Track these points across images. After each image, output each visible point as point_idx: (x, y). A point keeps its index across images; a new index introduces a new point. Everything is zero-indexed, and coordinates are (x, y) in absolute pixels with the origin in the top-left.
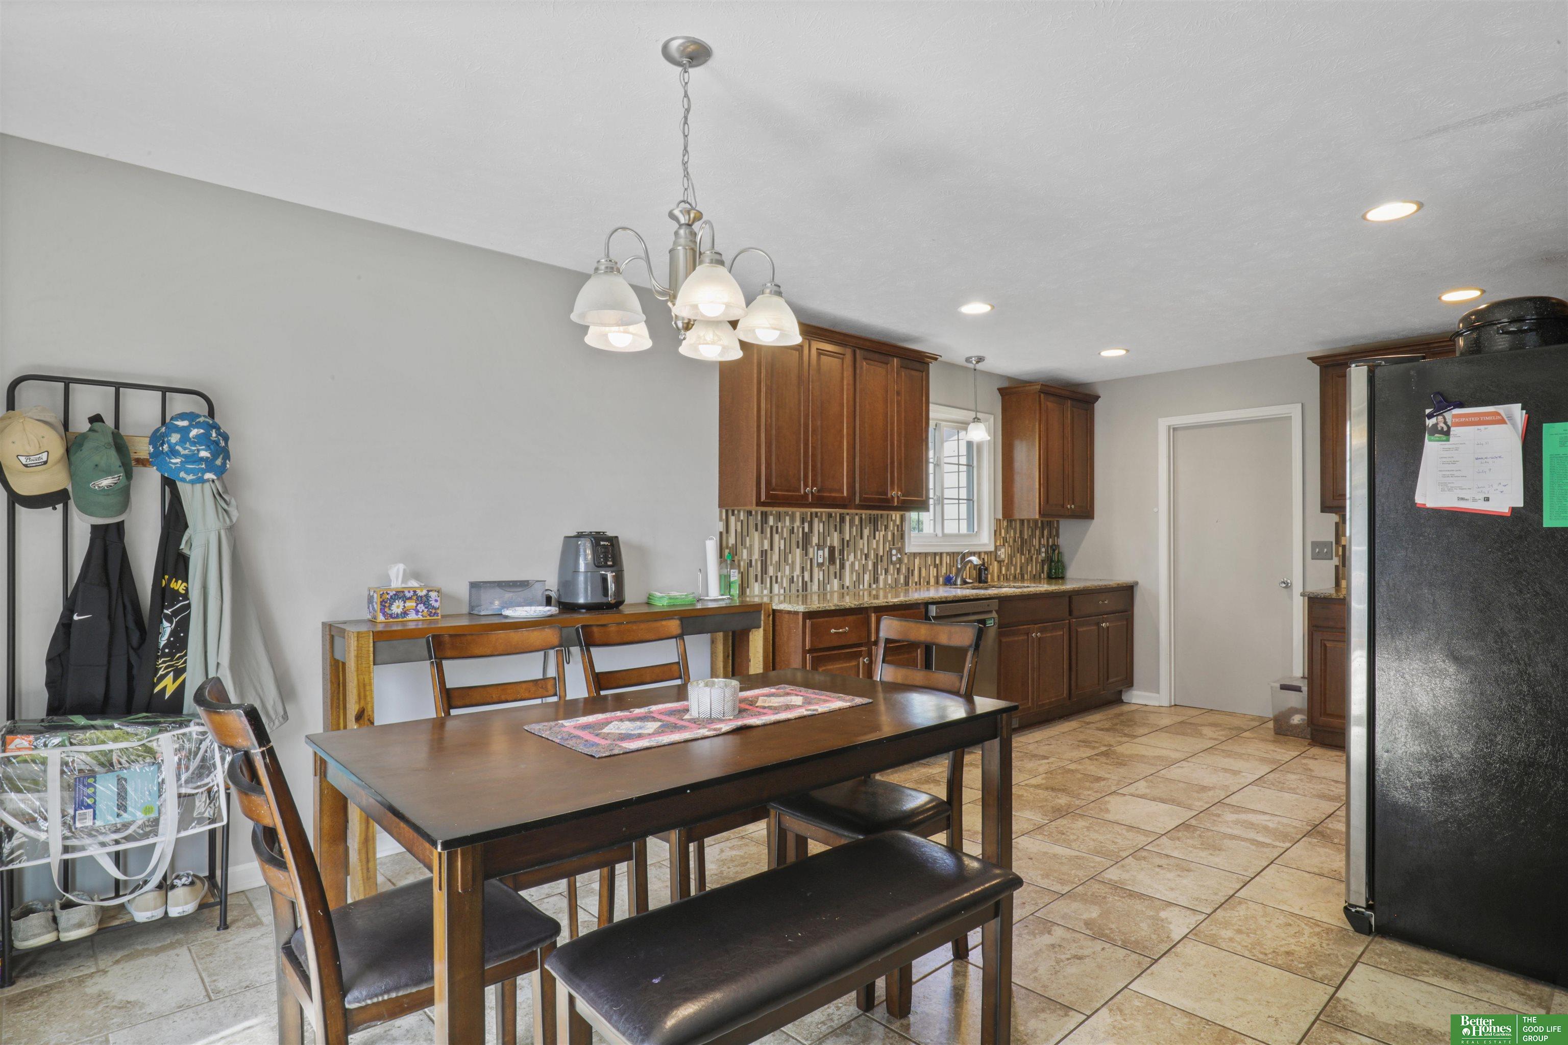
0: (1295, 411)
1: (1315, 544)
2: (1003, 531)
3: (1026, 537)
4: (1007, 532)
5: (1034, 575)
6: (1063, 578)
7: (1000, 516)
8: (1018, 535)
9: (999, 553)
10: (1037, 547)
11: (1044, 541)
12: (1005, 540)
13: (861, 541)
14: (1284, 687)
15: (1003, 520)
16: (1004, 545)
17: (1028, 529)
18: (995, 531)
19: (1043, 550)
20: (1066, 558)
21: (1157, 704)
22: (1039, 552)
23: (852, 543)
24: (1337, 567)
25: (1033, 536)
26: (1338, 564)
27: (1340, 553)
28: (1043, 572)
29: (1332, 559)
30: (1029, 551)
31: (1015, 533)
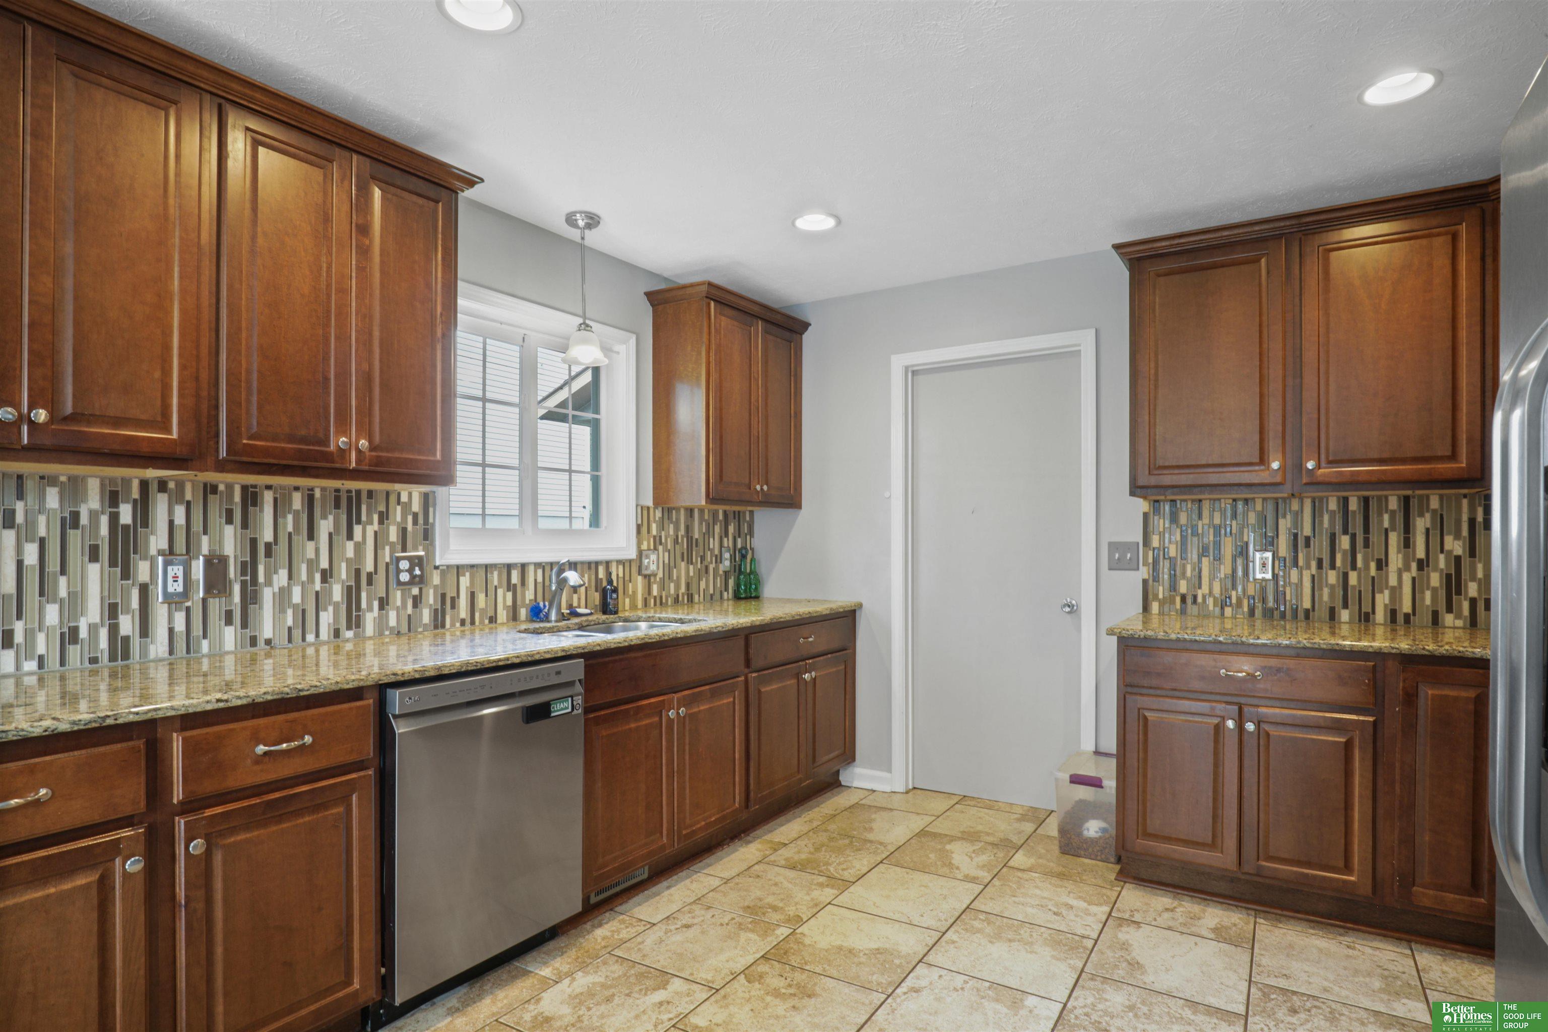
0: (1086, 341)
1: (1113, 547)
2: (654, 527)
3: (696, 536)
4: (662, 527)
5: (712, 596)
6: (757, 598)
7: (650, 503)
8: (682, 532)
9: (646, 562)
10: (717, 552)
11: (728, 542)
12: (658, 541)
13: (310, 546)
14: (1077, 780)
15: (656, 507)
16: (655, 549)
17: (701, 524)
18: (639, 528)
19: (727, 555)
20: (763, 569)
21: (888, 789)
22: (719, 559)
23: (282, 549)
24: (1145, 582)
25: (709, 533)
26: (1146, 577)
27: (1150, 560)
28: (726, 589)
29: (1138, 569)
30: (703, 558)
31: (677, 529)
